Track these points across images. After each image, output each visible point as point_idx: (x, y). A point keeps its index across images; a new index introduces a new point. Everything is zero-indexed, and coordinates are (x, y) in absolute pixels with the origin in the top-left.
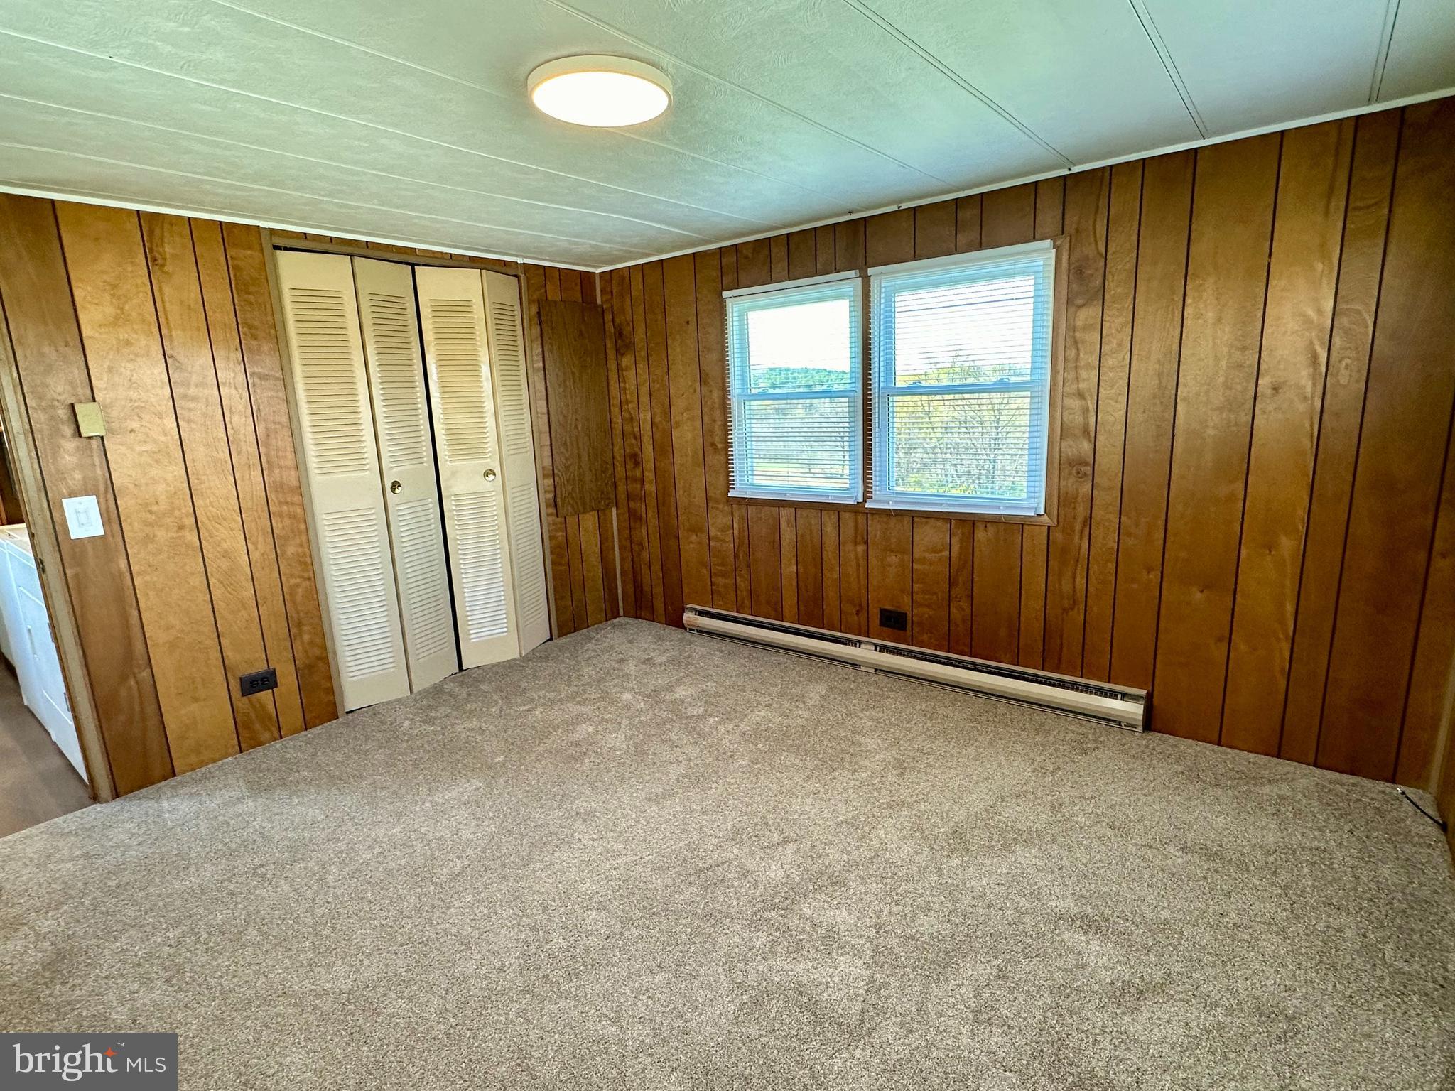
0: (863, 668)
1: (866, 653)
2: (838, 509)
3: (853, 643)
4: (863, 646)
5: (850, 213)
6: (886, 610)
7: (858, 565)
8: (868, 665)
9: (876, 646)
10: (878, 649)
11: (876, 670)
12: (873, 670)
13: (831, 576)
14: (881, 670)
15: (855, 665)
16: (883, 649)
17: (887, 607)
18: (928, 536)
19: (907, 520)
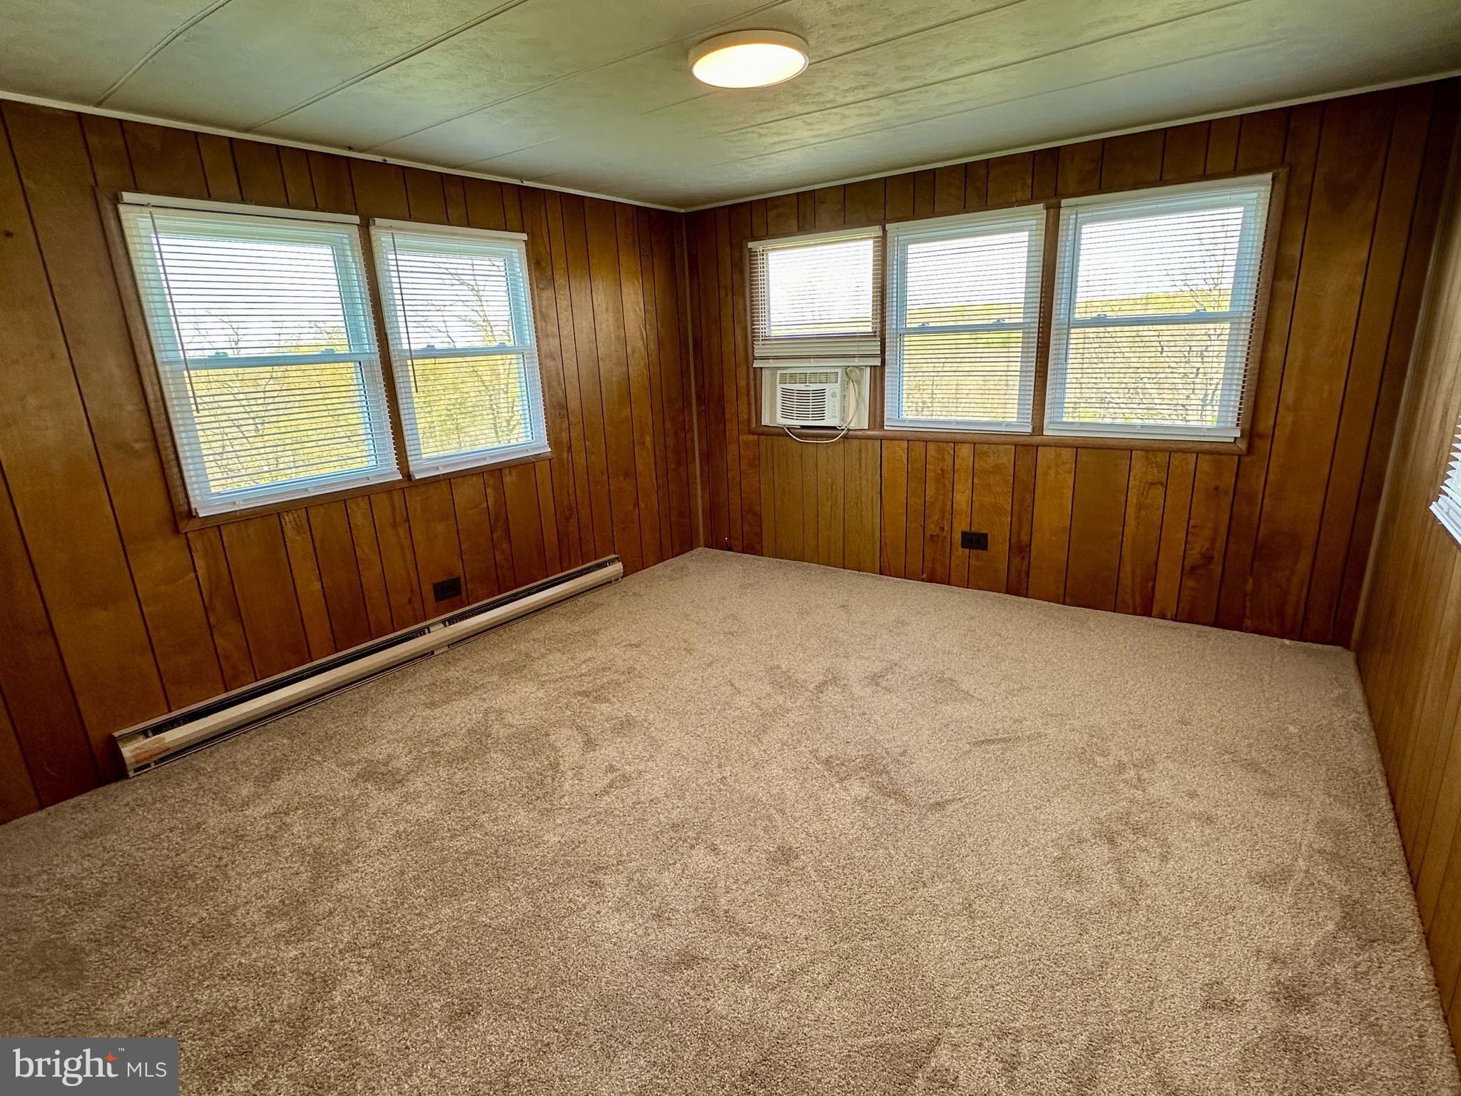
0: (436, 653)
1: (439, 634)
2: (367, 494)
3: (421, 632)
4: (431, 629)
5: (350, 149)
6: (437, 584)
7: (402, 548)
8: (440, 646)
9: (443, 622)
10: (447, 623)
11: (449, 646)
12: (446, 648)
13: (371, 575)
14: (452, 644)
15: (427, 654)
16: (452, 621)
17: (440, 579)
18: (464, 494)
19: (445, 486)
